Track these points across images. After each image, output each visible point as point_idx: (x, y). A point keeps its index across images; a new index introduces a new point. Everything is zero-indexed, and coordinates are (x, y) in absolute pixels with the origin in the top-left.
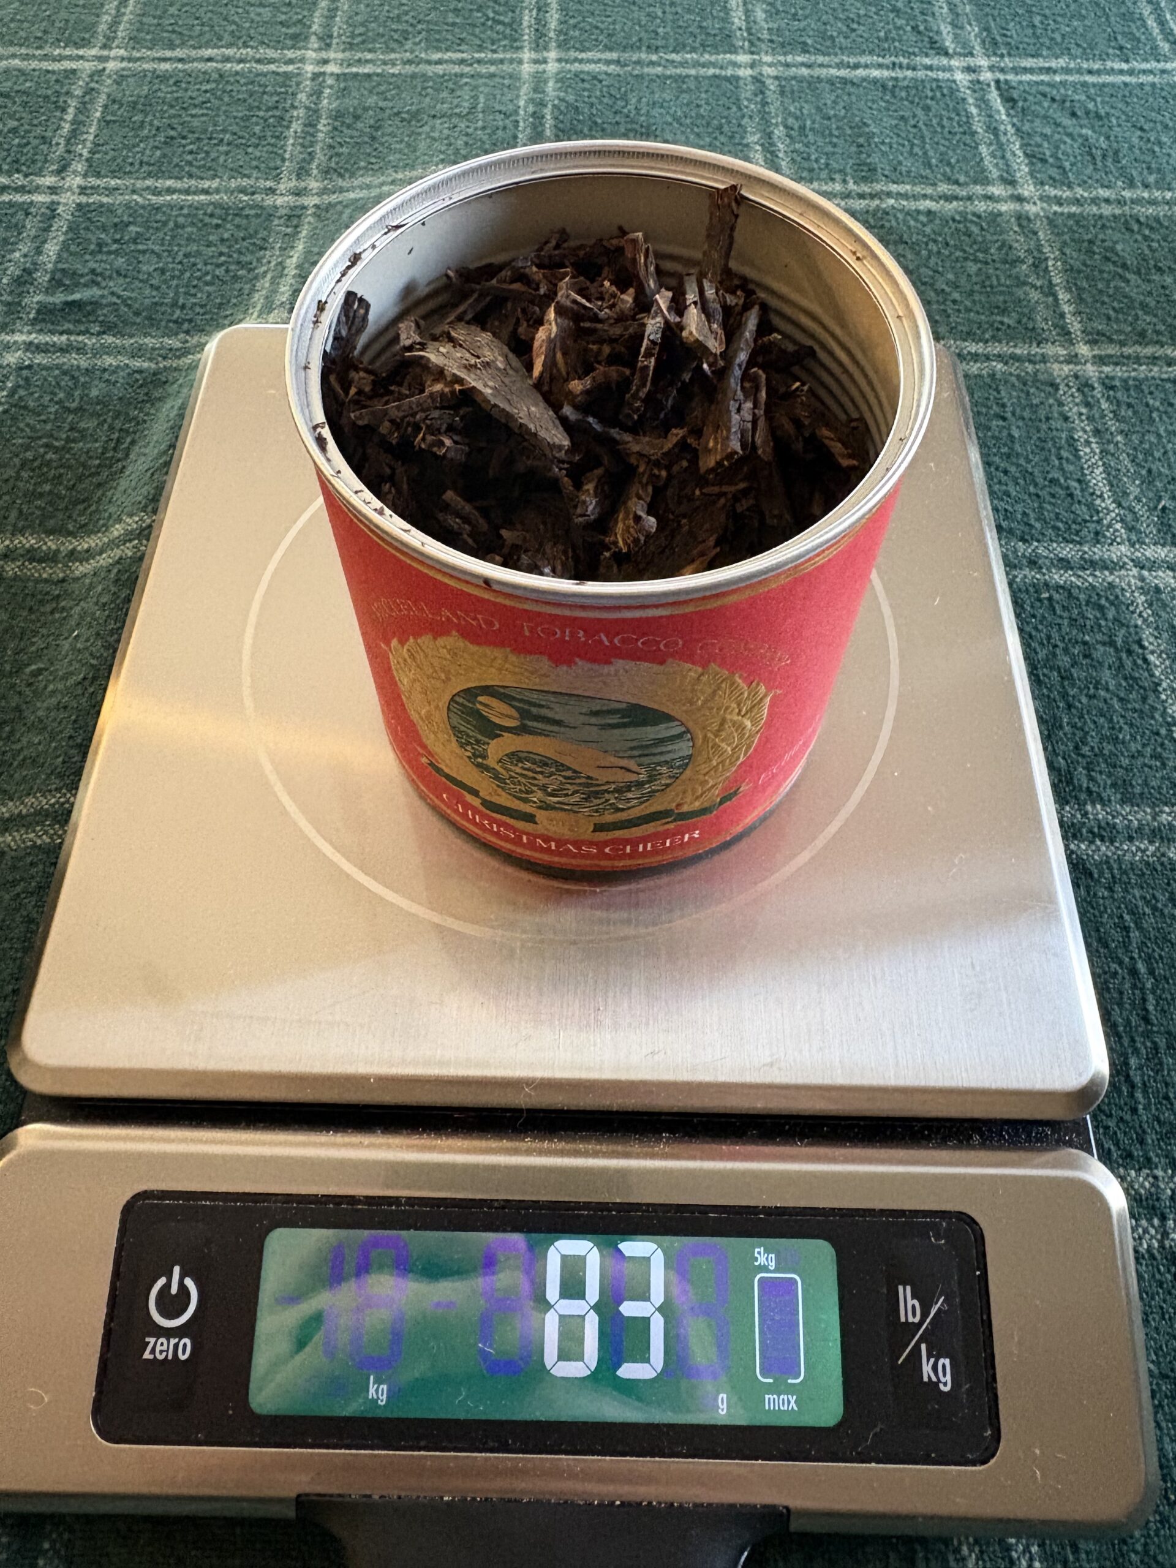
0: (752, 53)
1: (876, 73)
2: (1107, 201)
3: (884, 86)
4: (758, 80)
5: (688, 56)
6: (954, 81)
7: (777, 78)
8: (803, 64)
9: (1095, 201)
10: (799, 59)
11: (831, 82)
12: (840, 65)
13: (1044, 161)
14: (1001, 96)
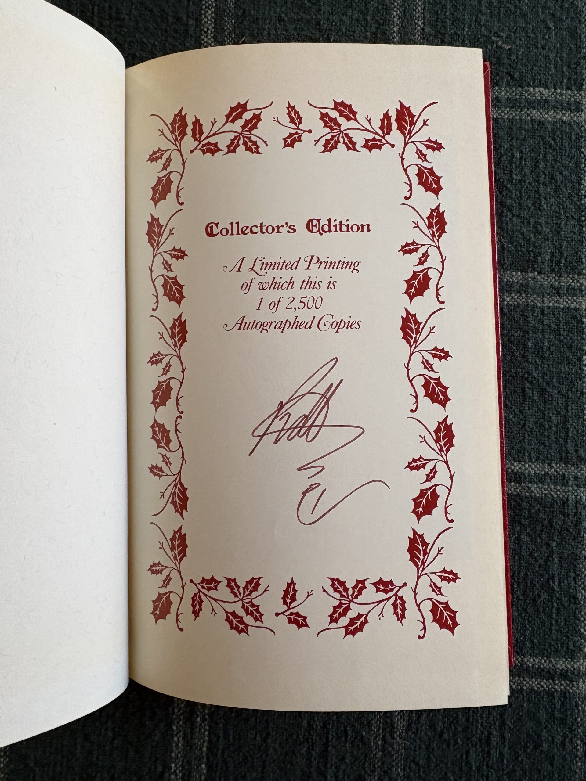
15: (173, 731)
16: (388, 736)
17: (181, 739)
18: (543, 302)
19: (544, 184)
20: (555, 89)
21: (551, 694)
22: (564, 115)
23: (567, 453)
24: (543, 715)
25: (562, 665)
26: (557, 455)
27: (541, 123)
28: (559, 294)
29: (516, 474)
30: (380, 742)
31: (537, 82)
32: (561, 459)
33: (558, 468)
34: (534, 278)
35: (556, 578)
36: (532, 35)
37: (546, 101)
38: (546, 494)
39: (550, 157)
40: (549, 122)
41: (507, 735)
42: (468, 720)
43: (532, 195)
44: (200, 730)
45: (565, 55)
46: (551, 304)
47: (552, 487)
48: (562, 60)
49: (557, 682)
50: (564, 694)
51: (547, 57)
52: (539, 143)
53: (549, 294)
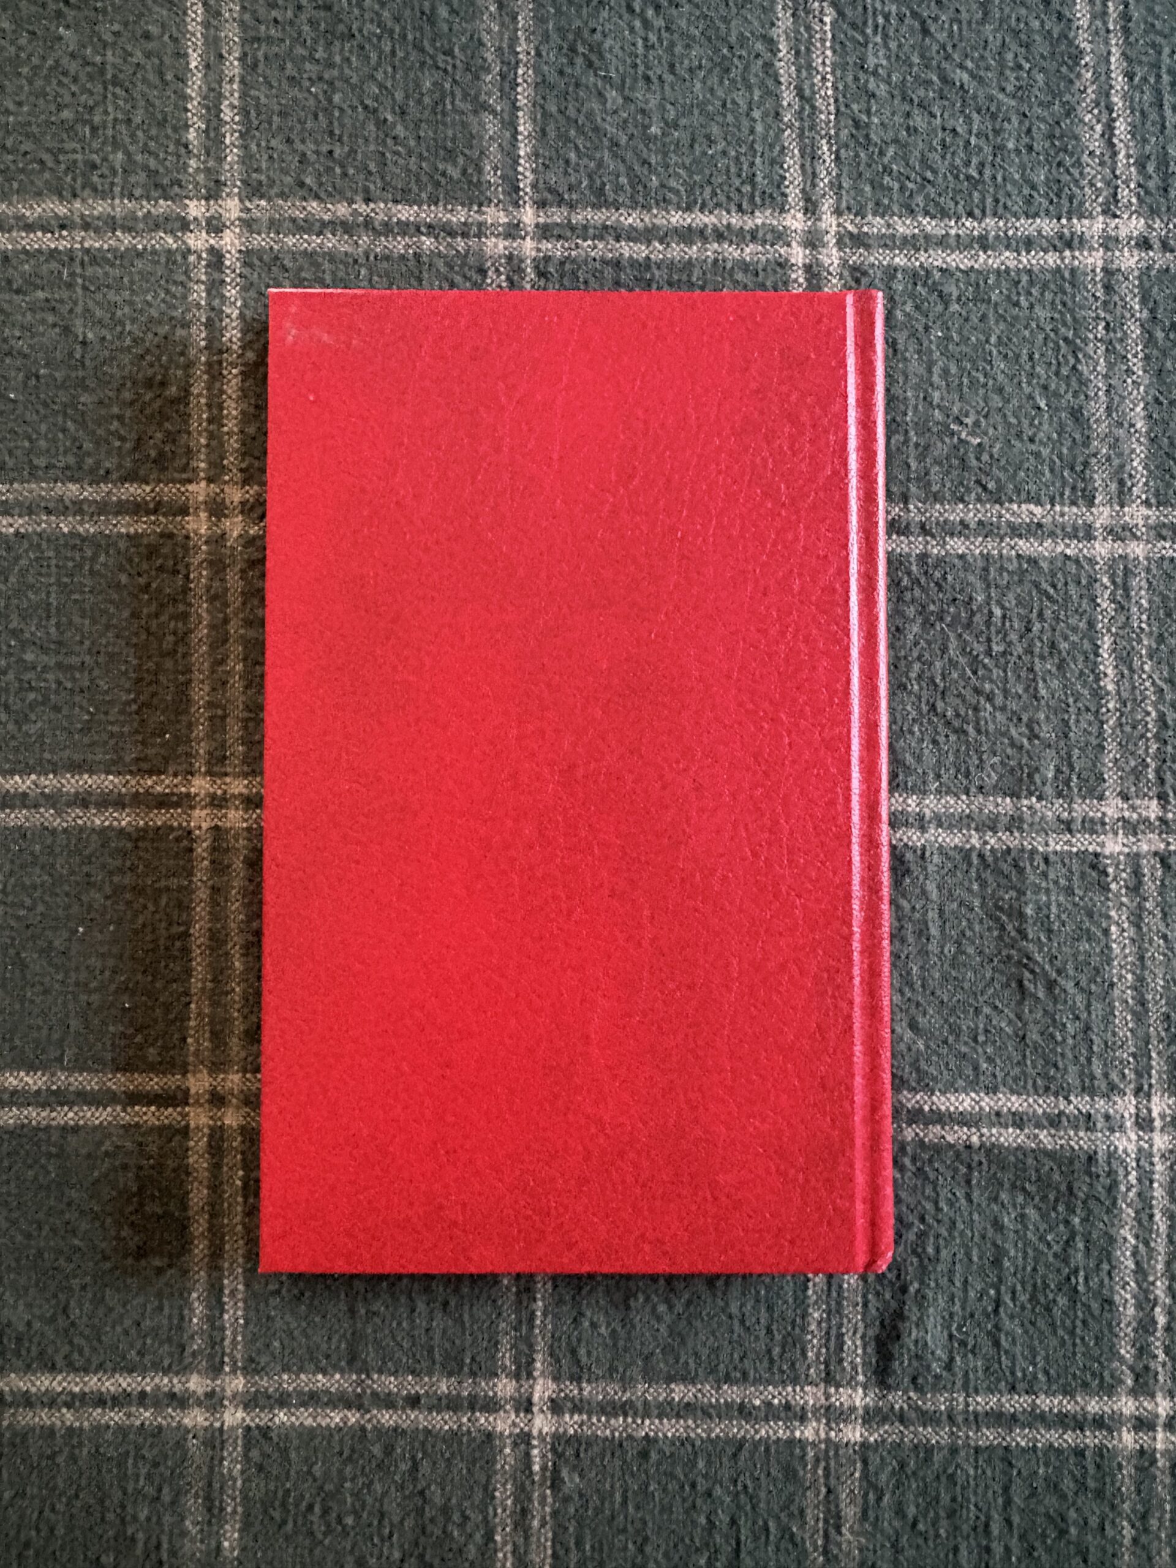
15: (495, 1542)
16: (832, 1532)
17: (509, 1555)
18: (1047, 845)
19: (1042, 657)
20: (1053, 505)
21: (1079, 1453)
22: (1068, 546)
23: (1093, 1078)
24: (1068, 1485)
25: (1093, 1406)
26: (1078, 1082)
27: (1033, 561)
28: (1070, 831)
29: (1014, 1114)
30: (820, 1542)
31: (1024, 496)
32: (1083, 1089)
33: (1080, 1103)
34: (1030, 808)
35: (1082, 1273)
36: (1013, 421)
37: (1040, 525)
38: (1062, 1146)
39: (1048, 613)
40: (1045, 558)
41: (1016, 1519)
42: (954, 1500)
43: (1023, 674)
44: (539, 1540)
45: (1065, 451)
46: (1058, 848)
47: (1072, 1133)
48: (1061, 461)
49: (1088, 1433)
50: (1100, 1450)
51: (1037, 455)
52: (1030, 593)
53: (1054, 832)
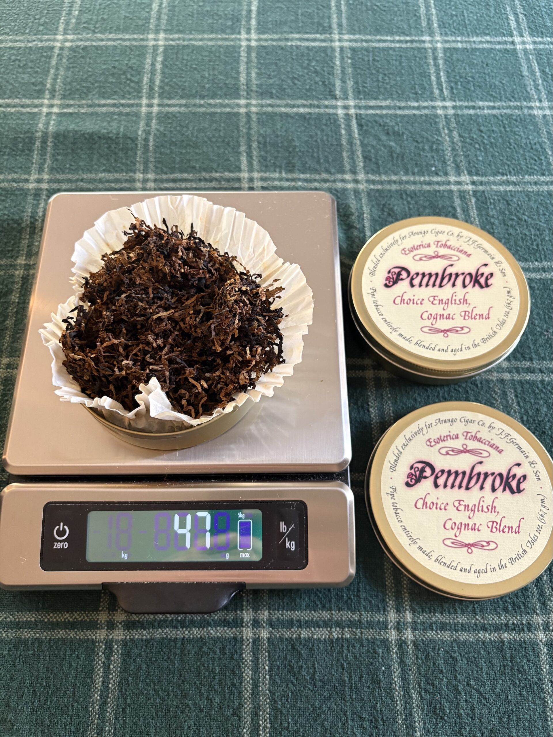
0: (247, 99)
1: (302, 110)
2: (395, 182)
3: (305, 118)
4: (248, 114)
5: (218, 101)
6: (337, 115)
7: (257, 113)
8: (270, 105)
9: (389, 182)
10: (269, 102)
11: (281, 115)
12: (287, 106)
13: (370, 160)
14: (357, 123)
